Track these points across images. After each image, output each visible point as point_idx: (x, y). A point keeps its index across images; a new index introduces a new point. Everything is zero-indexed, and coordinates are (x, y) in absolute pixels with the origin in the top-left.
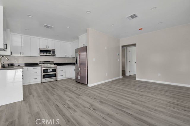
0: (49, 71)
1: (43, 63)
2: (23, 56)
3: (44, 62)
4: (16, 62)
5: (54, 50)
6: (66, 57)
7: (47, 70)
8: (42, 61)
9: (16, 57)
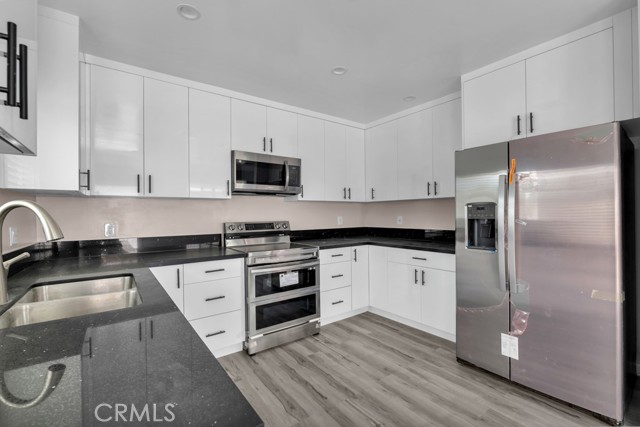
0: (284, 281)
1: (244, 231)
2: (147, 194)
3: (248, 226)
4: (110, 228)
5: (300, 160)
6: (347, 200)
7: (275, 276)
8: (239, 225)
9: (113, 204)
